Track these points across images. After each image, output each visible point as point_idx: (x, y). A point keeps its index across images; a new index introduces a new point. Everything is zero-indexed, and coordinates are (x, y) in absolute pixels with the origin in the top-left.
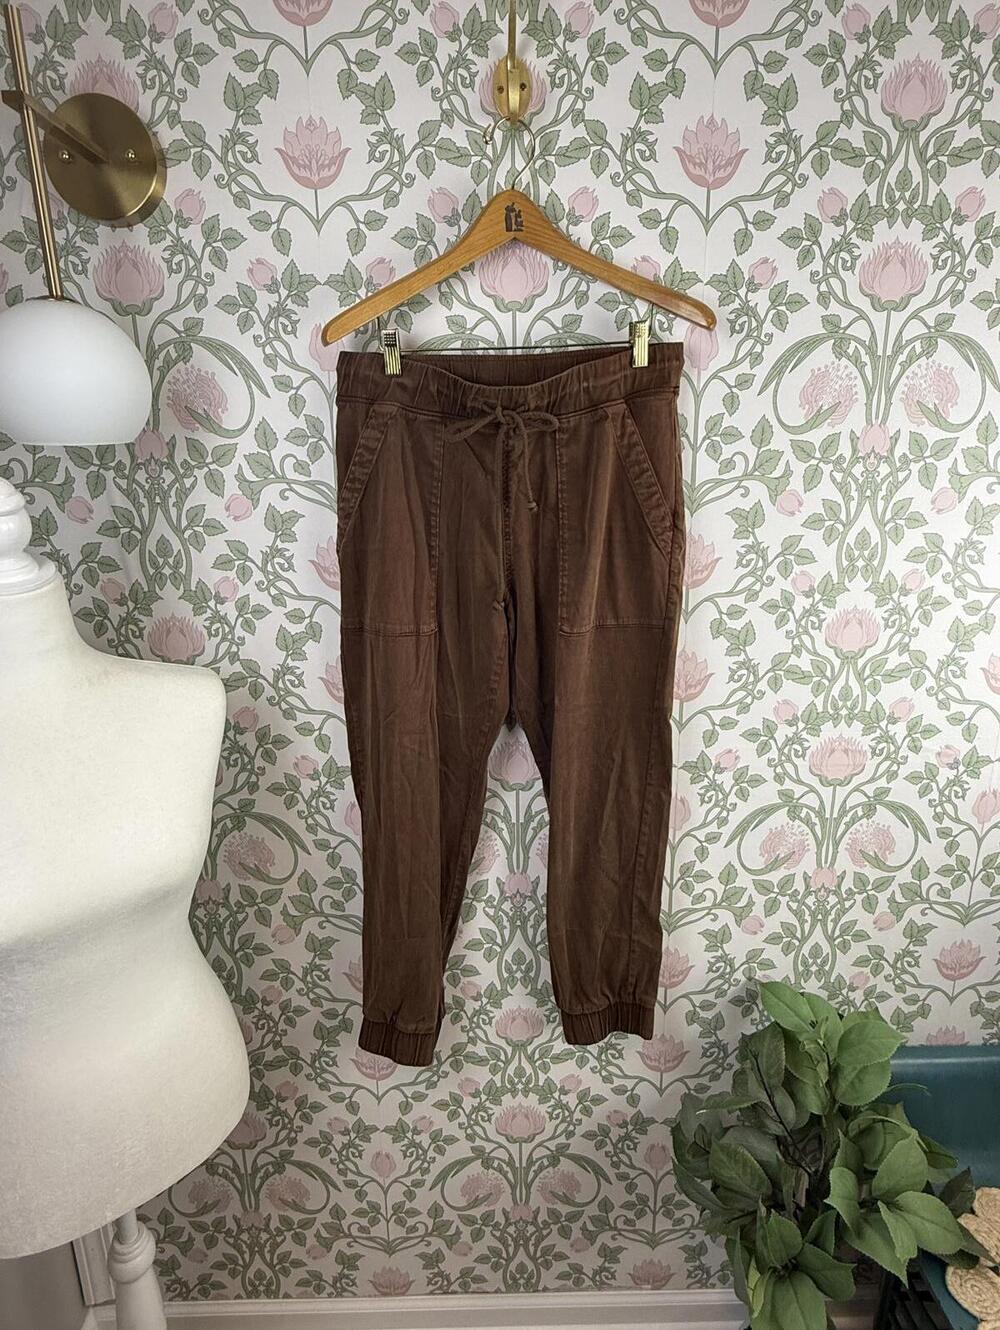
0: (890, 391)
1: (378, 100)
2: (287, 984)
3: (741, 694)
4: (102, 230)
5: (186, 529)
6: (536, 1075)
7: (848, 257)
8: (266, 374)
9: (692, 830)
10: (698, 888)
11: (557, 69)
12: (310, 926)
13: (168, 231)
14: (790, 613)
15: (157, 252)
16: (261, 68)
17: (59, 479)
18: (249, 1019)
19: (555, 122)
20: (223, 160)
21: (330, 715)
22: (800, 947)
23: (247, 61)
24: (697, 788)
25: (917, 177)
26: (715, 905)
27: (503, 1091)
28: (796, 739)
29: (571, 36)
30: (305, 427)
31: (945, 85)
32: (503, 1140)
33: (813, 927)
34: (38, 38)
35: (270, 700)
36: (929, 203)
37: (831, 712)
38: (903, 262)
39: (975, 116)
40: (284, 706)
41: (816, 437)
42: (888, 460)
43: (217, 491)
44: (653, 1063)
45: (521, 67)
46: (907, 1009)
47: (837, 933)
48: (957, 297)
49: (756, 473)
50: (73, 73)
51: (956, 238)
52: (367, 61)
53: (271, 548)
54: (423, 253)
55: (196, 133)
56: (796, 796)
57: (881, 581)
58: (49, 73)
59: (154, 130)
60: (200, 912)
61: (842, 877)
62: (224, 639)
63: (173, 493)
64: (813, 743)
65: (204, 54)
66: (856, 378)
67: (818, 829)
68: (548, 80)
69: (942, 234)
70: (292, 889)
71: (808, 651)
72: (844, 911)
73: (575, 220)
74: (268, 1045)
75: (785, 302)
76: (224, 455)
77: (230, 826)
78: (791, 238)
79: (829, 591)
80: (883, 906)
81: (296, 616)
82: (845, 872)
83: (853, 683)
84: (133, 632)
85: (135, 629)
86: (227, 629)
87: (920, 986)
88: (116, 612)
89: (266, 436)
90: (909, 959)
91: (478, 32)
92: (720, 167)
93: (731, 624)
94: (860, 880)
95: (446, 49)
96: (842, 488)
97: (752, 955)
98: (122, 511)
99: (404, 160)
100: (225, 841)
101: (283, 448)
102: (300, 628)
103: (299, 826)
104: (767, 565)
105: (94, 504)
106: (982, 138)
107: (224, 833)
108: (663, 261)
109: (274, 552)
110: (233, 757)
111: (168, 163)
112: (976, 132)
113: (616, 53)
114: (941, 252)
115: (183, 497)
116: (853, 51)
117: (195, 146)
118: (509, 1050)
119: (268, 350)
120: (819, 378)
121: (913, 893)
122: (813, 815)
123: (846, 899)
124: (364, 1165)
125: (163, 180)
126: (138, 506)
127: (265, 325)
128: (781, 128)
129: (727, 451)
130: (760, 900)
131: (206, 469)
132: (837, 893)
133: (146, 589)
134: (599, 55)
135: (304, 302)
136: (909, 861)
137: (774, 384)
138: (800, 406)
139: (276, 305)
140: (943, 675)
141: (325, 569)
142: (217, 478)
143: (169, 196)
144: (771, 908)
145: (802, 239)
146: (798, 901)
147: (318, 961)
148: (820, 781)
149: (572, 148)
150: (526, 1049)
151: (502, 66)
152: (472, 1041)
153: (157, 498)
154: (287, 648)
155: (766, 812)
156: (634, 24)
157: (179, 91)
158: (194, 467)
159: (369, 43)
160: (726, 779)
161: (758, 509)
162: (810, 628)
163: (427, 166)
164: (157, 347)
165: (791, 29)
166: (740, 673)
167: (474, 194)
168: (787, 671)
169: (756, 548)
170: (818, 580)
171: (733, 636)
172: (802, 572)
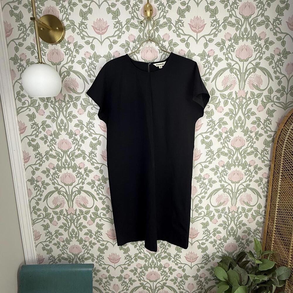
0: (245, 82)
1: (116, 14)
2: (91, 236)
3: (209, 159)
4: (50, 45)
5: (68, 117)
6: (157, 262)
7: (232, 49)
8: (88, 79)
9: (198, 195)
10: (200, 211)
11: (159, 6)
12: (97, 220)
13: (65, 45)
14: (221, 138)
15: (62, 50)
16: (88, 7)
17: (37, 105)
18: (81, 246)
19: (159, 18)
20: (79, 29)
21: (103, 164)
22: (228, 228)
23: (85, 6)
24: (198, 184)
25: (249, 29)
26: (204, 216)
27: (148, 267)
28: (224, 171)
31: (255, 7)
32: (148, 281)
33: (231, 222)
35: (88, 160)
36: (252, 35)
38: (246, 50)
39: (262, 15)
40: (91, 162)
41: (226, 93)
42: (245, 98)
43: (76, 107)
44: (189, 260)
45: (151, 6)
47: (238, 224)
48: (261, 58)
49: (211, 102)
50: (44, 9)
51: (260, 44)
52: (114, 5)
54: (127, 50)
55: (73, 23)
57: (245, 129)
58: (38, 9)
59: (63, 22)
60: (69, 216)
61: (238, 208)
62: (76, 145)
63: (65, 108)
64: (229, 172)
65: (75, 4)
66: (236, 78)
67: (231, 195)
68: (157, 8)
69: (256, 43)
70: (93, 210)
71: (226, 147)
72: (239, 218)
73: (164, 41)
74: (86, 253)
75: (217, 60)
76: (77, 99)
77: (77, 193)
78: (218, 44)
79: (232, 132)
80: (250, 216)
81: (95, 139)
82: (239, 207)
83: (239, 156)
85: (54, 142)
86: (77, 142)
87: (261, 239)
88: (50, 138)
90: (258, 231)
92: (200, 28)
93: (206, 140)
94: (243, 209)
95: (132, 2)
96: (234, 105)
97: (215, 230)
98: (52, 113)
99: (122, 28)
102: (96, 142)
103: (95, 194)
104: (215, 125)
105: (45, 111)
106: (265, 20)
107: (75, 195)
108: (186, 50)
109: (90, 122)
110: (78, 175)
111: (66, 29)
112: (263, 18)
113: (173, 2)
114: (256, 47)
115: (67, 109)
117: (72, 26)
118: (150, 256)
119: (89, 73)
120: (226, 79)
121: (258, 213)
123: (240, 214)
124: (111, 287)
125: (65, 32)
126: (56, 112)
127: (88, 67)
128: (214, 19)
130: (216, 214)
131: (73, 102)
132: (237, 212)
133: (57, 132)
134: (169, 3)
135: (98, 61)
136: (256, 204)
137: (215, 80)
138: (222, 85)
139: (91, 62)
140: (263, 154)
141: (102, 127)
142: (76, 104)
143: (66, 37)
144: (220, 216)
145: (221, 45)
146: (227, 215)
147: (99, 230)
148: (231, 182)
149: (163, 24)
150: (154, 255)
151: (146, 6)
152: (140, 253)
153: (61, 109)
154: (92, 147)
155: (218, 190)
157: (69, 13)
158: (70, 102)
159: (114, 1)
160: (206, 181)
161: (212, 111)
162: (227, 142)
163: (128, 29)
164: (62, 73)
166: (209, 153)
167: (139, 35)
168: (221, 153)
169: (212, 121)
170: (228, 129)
171: (206, 143)
172: (224, 127)
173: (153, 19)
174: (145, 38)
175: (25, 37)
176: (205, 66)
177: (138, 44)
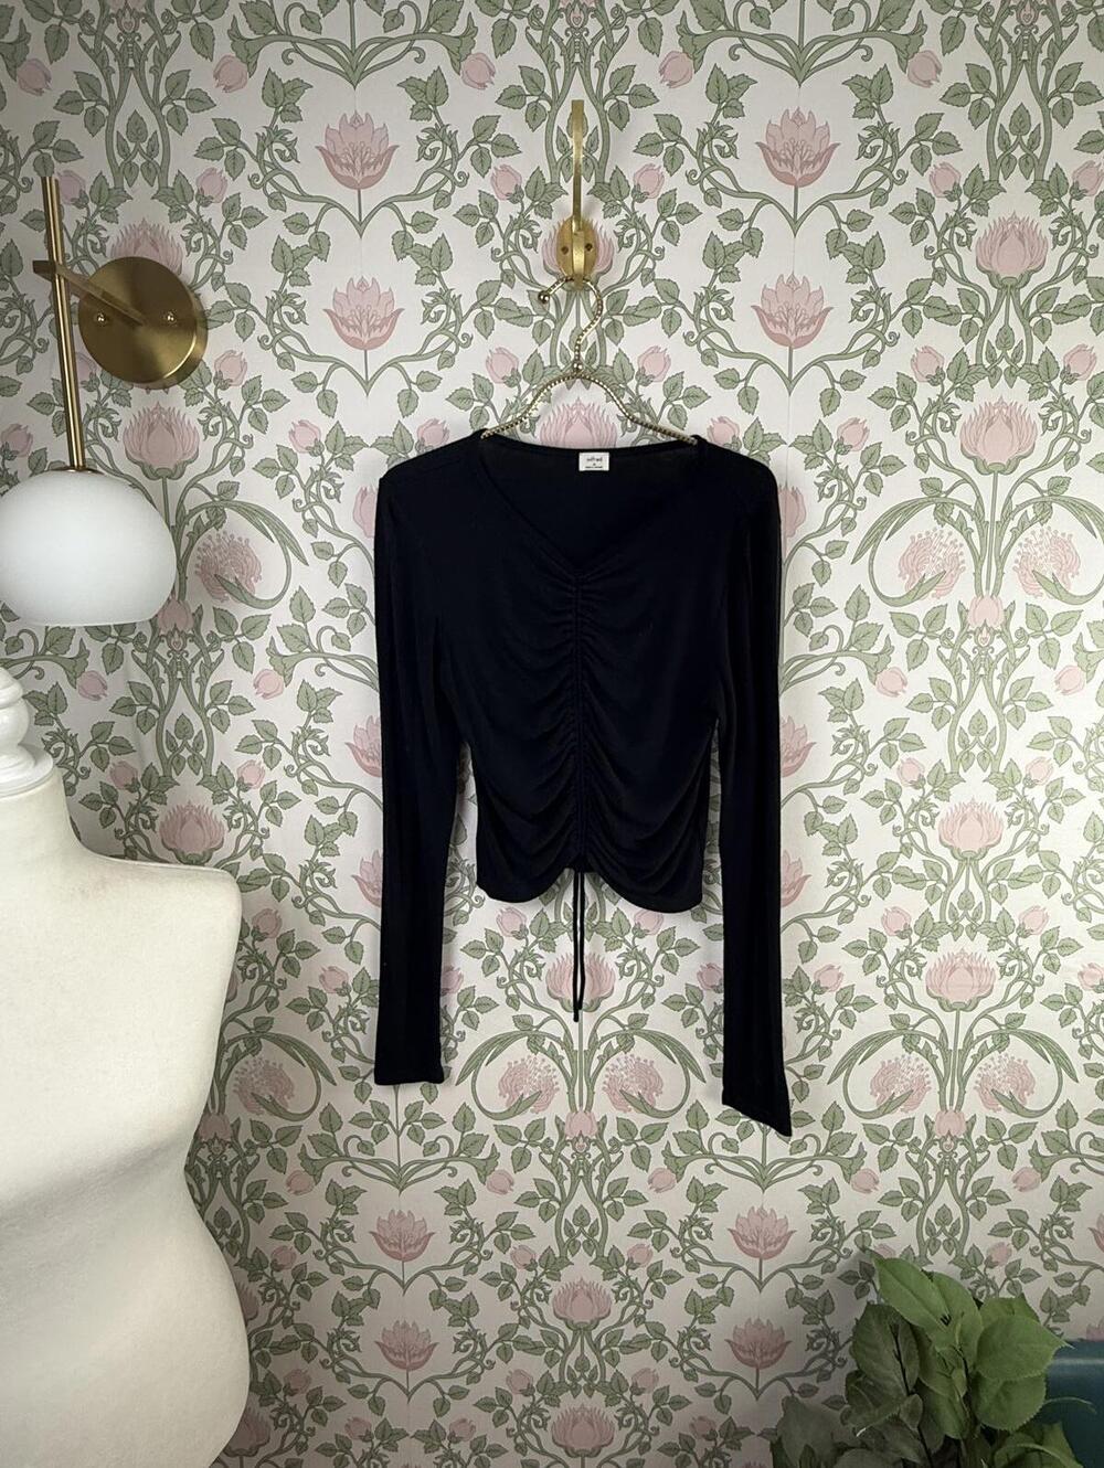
0: (1001, 560)
1: (434, 262)
2: (302, 1245)
3: (843, 900)
4: (136, 392)
5: (209, 707)
6: (603, 1367)
7: (946, 418)
8: (304, 540)
9: (789, 1062)
10: (798, 1134)
11: (625, 229)
12: (333, 1171)
13: (206, 393)
14: (896, 806)
16: (312, 230)
17: (73, 652)
18: (255, 1288)
19: (623, 282)
20: (268, 321)
21: (364, 920)
22: (924, 1211)
23: (297, 224)
24: (793, 1012)
25: (1019, 335)
26: (819, 1156)
27: (561, 1388)
28: (909, 954)
29: (640, 197)
30: (345, 596)
31: (1045, 241)
32: (561, 1453)
33: (938, 1185)
34: (80, 203)
35: (295, 901)
36: (1035, 361)
37: (950, 922)
38: (1009, 423)
39: (1079, 273)
40: (311, 908)
41: (919, 609)
42: (1003, 633)
43: (245, 665)
44: (748, 1356)
45: (586, 228)
46: (1060, 1292)
47: (969, 1193)
48: (1071, 459)
49: (853, 649)
50: (114, 236)
51: (1067, 397)
52: (424, 223)
53: (303, 729)
54: (480, 414)
55: (241, 295)
56: (912, 1023)
57: (1002, 770)
58: (90, 237)
59: (197, 292)
60: (203, 1153)
61: (972, 1123)
62: (245, 831)
63: (196, 668)
64: (930, 959)
65: (254, 217)
66: (961, 545)
67: (940, 1063)
68: (615, 240)
69: (1050, 394)
70: (312, 1126)
71: (919, 850)
72: (976, 1166)
73: (645, 380)
74: (277, 1322)
75: (878, 465)
76: (255, 627)
77: (243, 1049)
78: (883, 398)
79: (942, 782)
80: (1023, 1161)
81: (328, 806)
82: (974, 1116)
83: (975, 888)
84: (144, 822)
85: (146, 818)
86: (250, 820)
87: (1074, 1262)
88: (126, 799)
89: (302, 607)
90: (1060, 1228)
91: (541, 194)
92: (802, 326)
93: (828, 818)
94: (994, 1126)
95: (506, 211)
96: (952, 665)
97: (866, 1219)
98: (137, 686)
99: (461, 320)
100: (237, 1068)
101: (321, 619)
102: (333, 819)
103: (323, 1051)
104: (868, 752)
105: (108, 679)
106: (1089, 296)
107: (237, 1057)
108: (744, 422)
109: (307, 733)
111: (210, 324)
112: (1082, 288)
113: (688, 213)
114: (1050, 412)
115: (208, 671)
116: (943, 209)
117: (239, 308)
118: (569, 1334)
119: (308, 515)
120: (919, 546)
121: (1060, 1145)
122: (933, 1046)
123: (979, 1151)
125: (204, 340)
126: (158, 682)
127: (306, 489)
128: (867, 286)
129: (819, 625)
130: (873, 1150)
131: (234, 642)
132: (966, 1142)
133: (161, 774)
134: (670, 215)
135: (349, 465)
136: (1053, 1104)
137: (870, 550)
138: (900, 576)
139: (318, 468)
140: (1080, 880)
141: (363, 753)
142: (246, 652)
143: (209, 358)
144: (887, 1160)
145: (895, 399)
146: (919, 1152)
147: (340, 1216)
148: (940, 1004)
149: (641, 308)
150: (590, 1334)
151: (567, 227)
152: (524, 1322)
153: (179, 673)
154: (317, 842)
155: (878, 1040)
156: (707, 185)
157: (225, 253)
158: (221, 640)
159: (426, 205)
160: (828, 1002)
161: (855, 687)
162: (920, 824)
163: (485, 326)
164: (187, 512)
165: (875, 187)
166: (840, 875)
167: (536, 354)
168: (896, 874)
169: (853, 732)
170: (928, 769)
171: (830, 832)
172: (909, 759)
173: (595, 284)
174: (562, 366)
175: (29, 353)
176: (826, 492)
177: (529, 389)
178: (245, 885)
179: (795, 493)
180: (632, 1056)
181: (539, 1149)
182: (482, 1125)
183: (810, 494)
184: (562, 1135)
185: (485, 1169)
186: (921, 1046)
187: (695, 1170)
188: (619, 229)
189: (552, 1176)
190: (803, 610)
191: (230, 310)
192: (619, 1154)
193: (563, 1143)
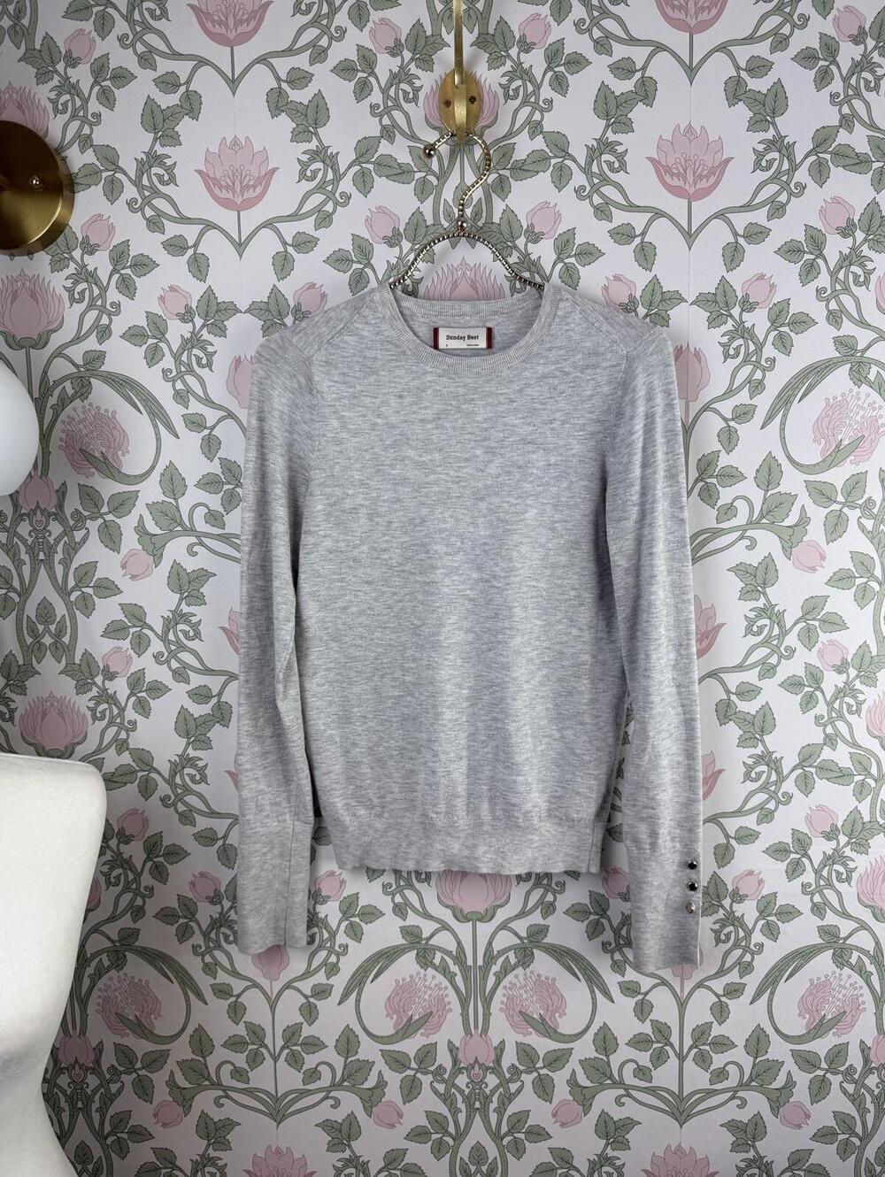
1: (310, 118)
3: (761, 797)
5: (73, 590)
7: (860, 272)
8: (175, 412)
9: (706, 979)
10: (718, 1061)
11: (511, 81)
12: (204, 1102)
13: (72, 258)
14: (818, 693)
16: (183, 89)
19: (510, 134)
20: (137, 183)
21: (237, 820)
22: (862, 1149)
23: (168, 83)
26: (743, 1085)
28: (835, 858)
29: (526, 47)
30: (218, 471)
33: (878, 1119)
35: (164, 800)
40: (181, 807)
41: (837, 477)
43: (112, 545)
45: (469, 80)
49: (764, 521)
52: (299, 78)
53: (174, 612)
54: (358, 277)
55: (109, 157)
56: (843, 935)
59: (63, 154)
60: (63, 1080)
62: (111, 723)
63: (60, 548)
64: (861, 863)
65: (122, 77)
67: (875, 980)
68: (500, 92)
70: (182, 1050)
71: (845, 741)
73: (535, 237)
75: (787, 323)
76: (122, 504)
77: (106, 963)
78: (790, 251)
79: (868, 666)
81: (201, 695)
86: (116, 711)
89: (173, 482)
91: (422, 46)
92: (701, 177)
93: (742, 706)
95: (386, 65)
96: (873, 536)
97: (797, 1159)
99: (339, 177)
100: (100, 985)
101: (193, 495)
102: (206, 709)
103: (193, 965)
104: (784, 633)
107: (100, 973)
108: (640, 279)
109: (177, 617)
110: (116, 873)
111: (77, 188)
113: (577, 62)
115: (71, 551)
116: (849, 53)
117: (107, 170)
119: (179, 385)
120: (835, 409)
122: (866, 961)
125: (71, 204)
126: (18, 564)
127: (177, 357)
128: (770, 134)
129: (726, 495)
130: (803, 1079)
131: (100, 521)
133: (21, 662)
134: (558, 66)
135: (221, 331)
137: (780, 415)
138: (814, 440)
139: (190, 334)
141: (238, 637)
142: (113, 531)
143: (76, 222)
144: (819, 1090)
145: (803, 253)
146: (855, 1082)
147: (212, 1153)
148: (874, 915)
149: (529, 161)
151: (449, 80)
153: (41, 554)
154: (187, 735)
155: (803, 956)
156: (597, 33)
157: (94, 115)
158: (86, 518)
159: (302, 61)
160: (748, 911)
161: (768, 564)
162: (846, 713)
163: (364, 183)
164: (51, 384)
165: (775, 32)
166: (757, 770)
167: (418, 213)
168: (820, 768)
169: (769, 611)
170: (853, 651)
171: (746, 721)
172: (831, 641)
173: (481, 137)
174: (446, 225)
176: (732, 352)
177: (412, 250)
178: (111, 782)
179: (697, 354)
180: (532, 972)
181: (430, 1077)
182: (368, 1050)
183: (713, 354)
184: (455, 1061)
185: (371, 1099)
186: (853, 960)
187: (605, 1101)
188: (504, 81)
189: (446, 1109)
190: (708, 480)
191: (97, 173)
192: (519, 1084)
193: (457, 1070)
